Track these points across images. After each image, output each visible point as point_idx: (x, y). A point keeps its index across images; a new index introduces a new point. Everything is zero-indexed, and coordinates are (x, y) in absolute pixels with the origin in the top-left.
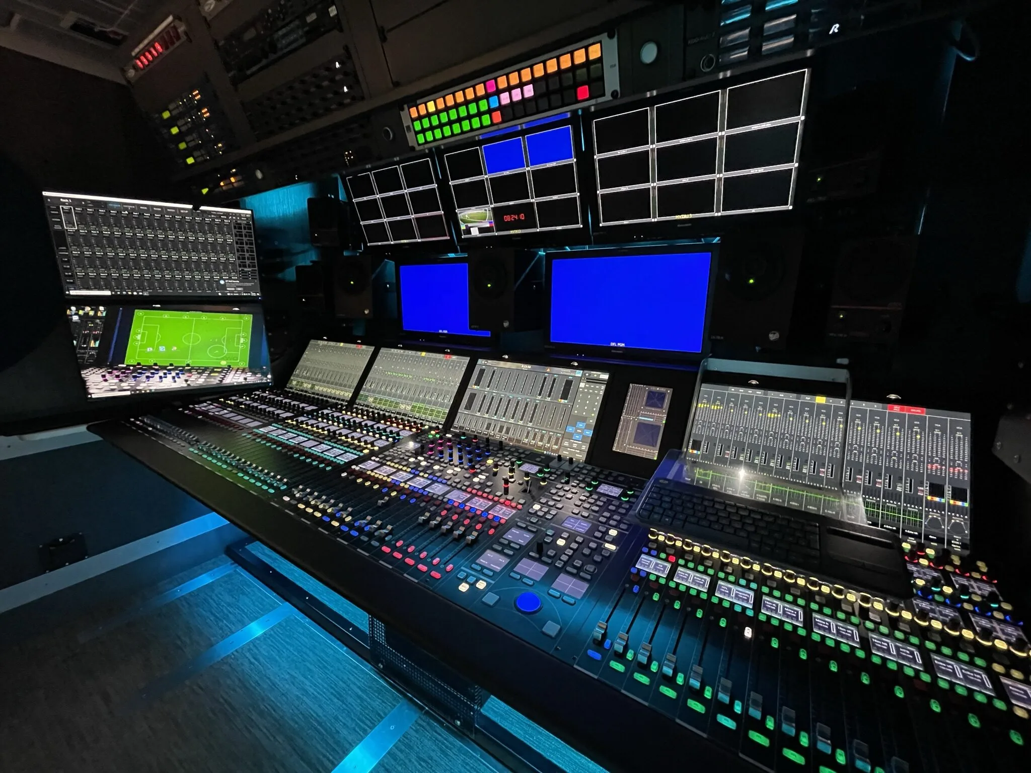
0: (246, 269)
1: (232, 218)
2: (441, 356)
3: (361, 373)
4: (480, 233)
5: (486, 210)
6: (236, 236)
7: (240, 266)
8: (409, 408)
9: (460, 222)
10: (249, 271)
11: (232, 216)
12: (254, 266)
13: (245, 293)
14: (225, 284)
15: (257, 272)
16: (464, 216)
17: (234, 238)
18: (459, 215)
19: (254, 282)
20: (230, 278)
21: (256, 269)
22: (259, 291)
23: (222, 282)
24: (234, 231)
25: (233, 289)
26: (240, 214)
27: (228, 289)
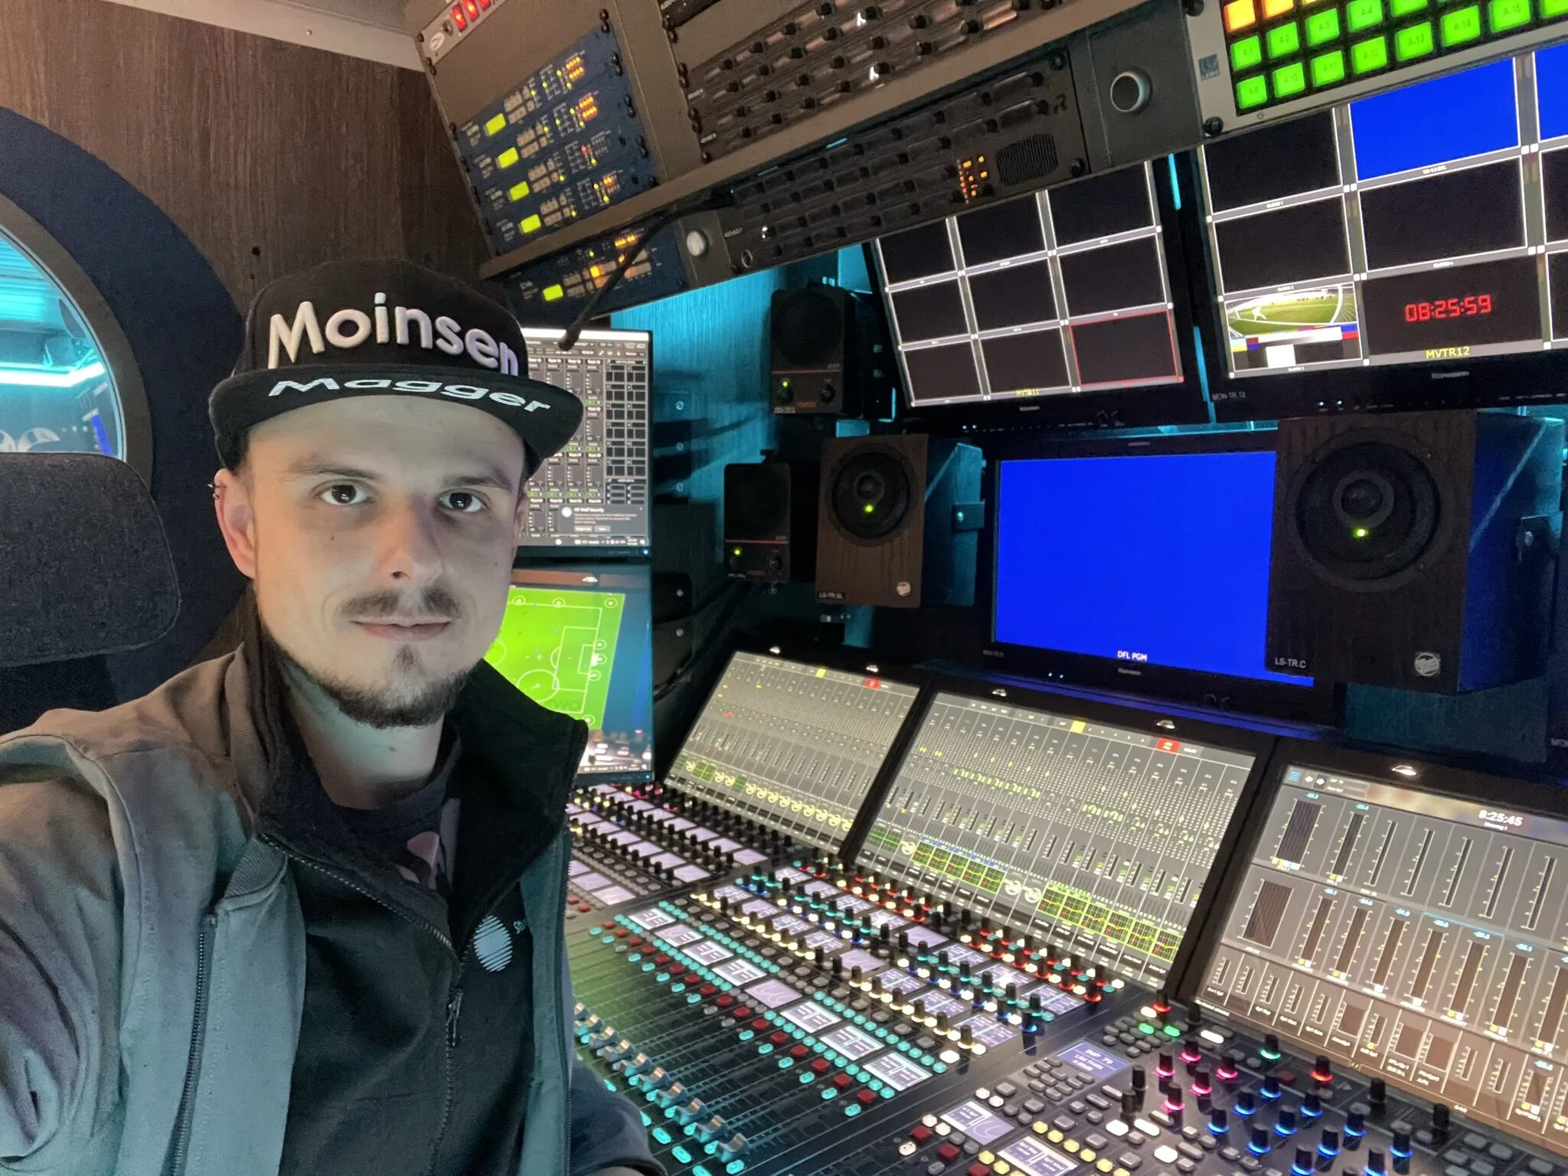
0: (622, 479)
1: (605, 355)
2: (1142, 740)
3: (877, 764)
4: (1298, 361)
5: (1335, 291)
6: (609, 396)
7: (609, 471)
8: (1035, 896)
9: (1230, 329)
10: (628, 484)
11: (606, 348)
12: (640, 471)
13: (614, 538)
14: (572, 518)
15: (646, 486)
16: (1247, 314)
17: (605, 401)
18: (1228, 312)
19: (637, 511)
20: (585, 503)
21: (646, 477)
22: (646, 534)
23: (567, 512)
24: (606, 385)
25: (589, 529)
26: (623, 343)
27: (578, 529)
